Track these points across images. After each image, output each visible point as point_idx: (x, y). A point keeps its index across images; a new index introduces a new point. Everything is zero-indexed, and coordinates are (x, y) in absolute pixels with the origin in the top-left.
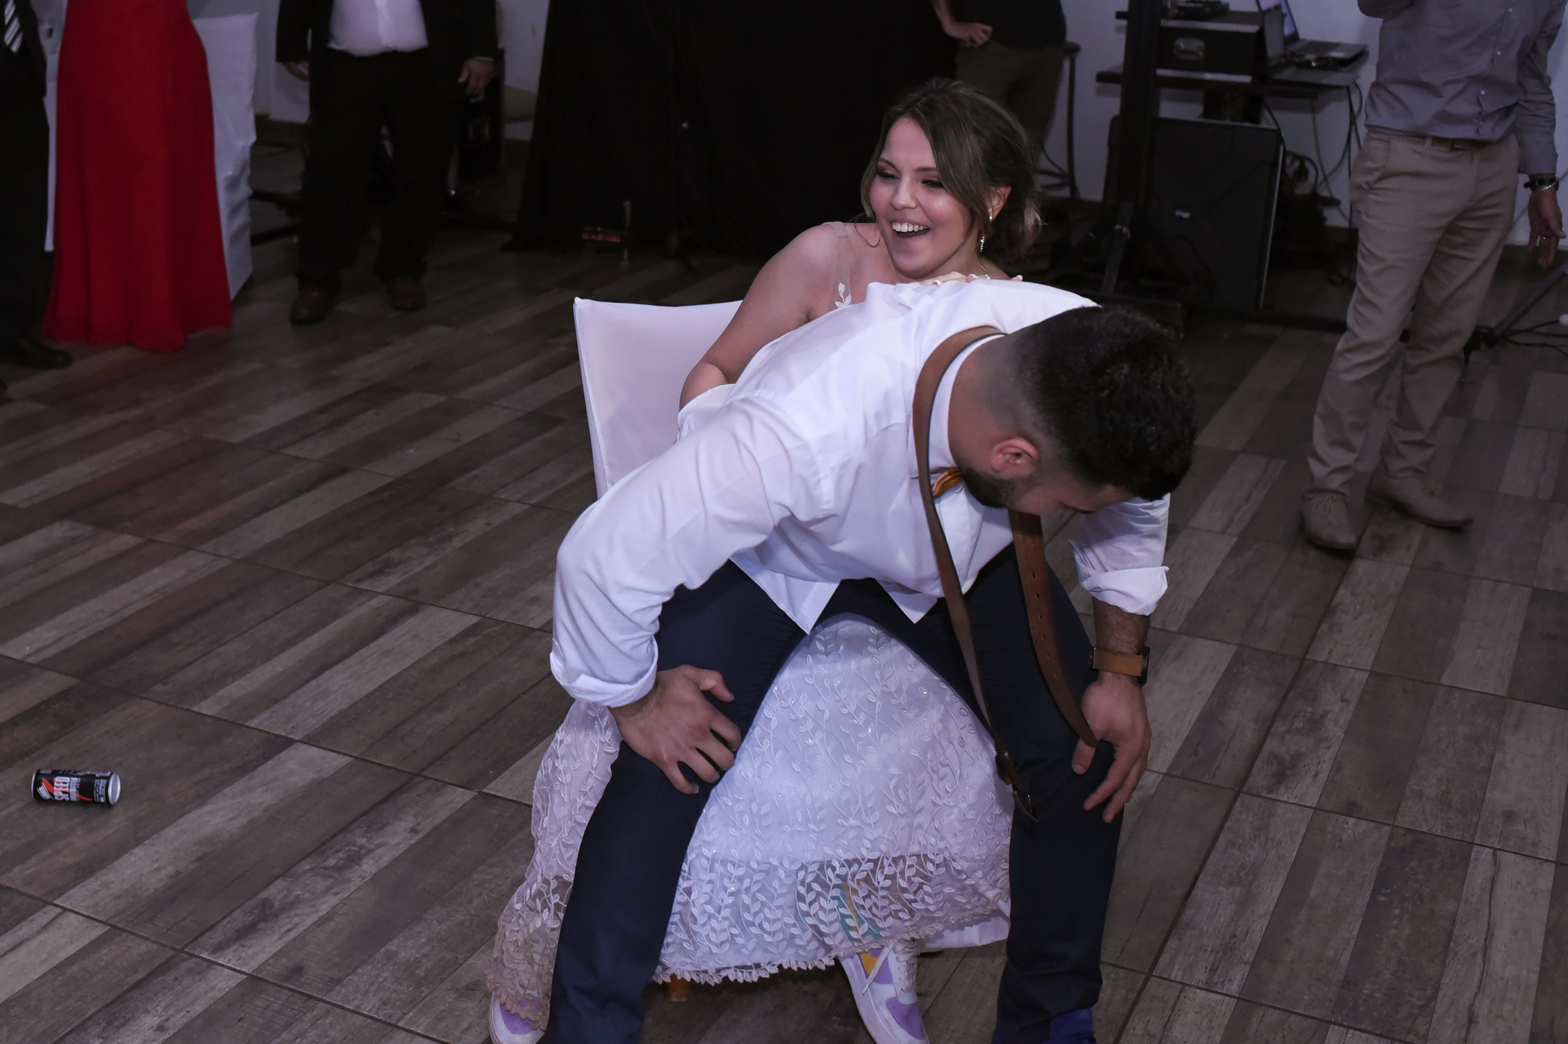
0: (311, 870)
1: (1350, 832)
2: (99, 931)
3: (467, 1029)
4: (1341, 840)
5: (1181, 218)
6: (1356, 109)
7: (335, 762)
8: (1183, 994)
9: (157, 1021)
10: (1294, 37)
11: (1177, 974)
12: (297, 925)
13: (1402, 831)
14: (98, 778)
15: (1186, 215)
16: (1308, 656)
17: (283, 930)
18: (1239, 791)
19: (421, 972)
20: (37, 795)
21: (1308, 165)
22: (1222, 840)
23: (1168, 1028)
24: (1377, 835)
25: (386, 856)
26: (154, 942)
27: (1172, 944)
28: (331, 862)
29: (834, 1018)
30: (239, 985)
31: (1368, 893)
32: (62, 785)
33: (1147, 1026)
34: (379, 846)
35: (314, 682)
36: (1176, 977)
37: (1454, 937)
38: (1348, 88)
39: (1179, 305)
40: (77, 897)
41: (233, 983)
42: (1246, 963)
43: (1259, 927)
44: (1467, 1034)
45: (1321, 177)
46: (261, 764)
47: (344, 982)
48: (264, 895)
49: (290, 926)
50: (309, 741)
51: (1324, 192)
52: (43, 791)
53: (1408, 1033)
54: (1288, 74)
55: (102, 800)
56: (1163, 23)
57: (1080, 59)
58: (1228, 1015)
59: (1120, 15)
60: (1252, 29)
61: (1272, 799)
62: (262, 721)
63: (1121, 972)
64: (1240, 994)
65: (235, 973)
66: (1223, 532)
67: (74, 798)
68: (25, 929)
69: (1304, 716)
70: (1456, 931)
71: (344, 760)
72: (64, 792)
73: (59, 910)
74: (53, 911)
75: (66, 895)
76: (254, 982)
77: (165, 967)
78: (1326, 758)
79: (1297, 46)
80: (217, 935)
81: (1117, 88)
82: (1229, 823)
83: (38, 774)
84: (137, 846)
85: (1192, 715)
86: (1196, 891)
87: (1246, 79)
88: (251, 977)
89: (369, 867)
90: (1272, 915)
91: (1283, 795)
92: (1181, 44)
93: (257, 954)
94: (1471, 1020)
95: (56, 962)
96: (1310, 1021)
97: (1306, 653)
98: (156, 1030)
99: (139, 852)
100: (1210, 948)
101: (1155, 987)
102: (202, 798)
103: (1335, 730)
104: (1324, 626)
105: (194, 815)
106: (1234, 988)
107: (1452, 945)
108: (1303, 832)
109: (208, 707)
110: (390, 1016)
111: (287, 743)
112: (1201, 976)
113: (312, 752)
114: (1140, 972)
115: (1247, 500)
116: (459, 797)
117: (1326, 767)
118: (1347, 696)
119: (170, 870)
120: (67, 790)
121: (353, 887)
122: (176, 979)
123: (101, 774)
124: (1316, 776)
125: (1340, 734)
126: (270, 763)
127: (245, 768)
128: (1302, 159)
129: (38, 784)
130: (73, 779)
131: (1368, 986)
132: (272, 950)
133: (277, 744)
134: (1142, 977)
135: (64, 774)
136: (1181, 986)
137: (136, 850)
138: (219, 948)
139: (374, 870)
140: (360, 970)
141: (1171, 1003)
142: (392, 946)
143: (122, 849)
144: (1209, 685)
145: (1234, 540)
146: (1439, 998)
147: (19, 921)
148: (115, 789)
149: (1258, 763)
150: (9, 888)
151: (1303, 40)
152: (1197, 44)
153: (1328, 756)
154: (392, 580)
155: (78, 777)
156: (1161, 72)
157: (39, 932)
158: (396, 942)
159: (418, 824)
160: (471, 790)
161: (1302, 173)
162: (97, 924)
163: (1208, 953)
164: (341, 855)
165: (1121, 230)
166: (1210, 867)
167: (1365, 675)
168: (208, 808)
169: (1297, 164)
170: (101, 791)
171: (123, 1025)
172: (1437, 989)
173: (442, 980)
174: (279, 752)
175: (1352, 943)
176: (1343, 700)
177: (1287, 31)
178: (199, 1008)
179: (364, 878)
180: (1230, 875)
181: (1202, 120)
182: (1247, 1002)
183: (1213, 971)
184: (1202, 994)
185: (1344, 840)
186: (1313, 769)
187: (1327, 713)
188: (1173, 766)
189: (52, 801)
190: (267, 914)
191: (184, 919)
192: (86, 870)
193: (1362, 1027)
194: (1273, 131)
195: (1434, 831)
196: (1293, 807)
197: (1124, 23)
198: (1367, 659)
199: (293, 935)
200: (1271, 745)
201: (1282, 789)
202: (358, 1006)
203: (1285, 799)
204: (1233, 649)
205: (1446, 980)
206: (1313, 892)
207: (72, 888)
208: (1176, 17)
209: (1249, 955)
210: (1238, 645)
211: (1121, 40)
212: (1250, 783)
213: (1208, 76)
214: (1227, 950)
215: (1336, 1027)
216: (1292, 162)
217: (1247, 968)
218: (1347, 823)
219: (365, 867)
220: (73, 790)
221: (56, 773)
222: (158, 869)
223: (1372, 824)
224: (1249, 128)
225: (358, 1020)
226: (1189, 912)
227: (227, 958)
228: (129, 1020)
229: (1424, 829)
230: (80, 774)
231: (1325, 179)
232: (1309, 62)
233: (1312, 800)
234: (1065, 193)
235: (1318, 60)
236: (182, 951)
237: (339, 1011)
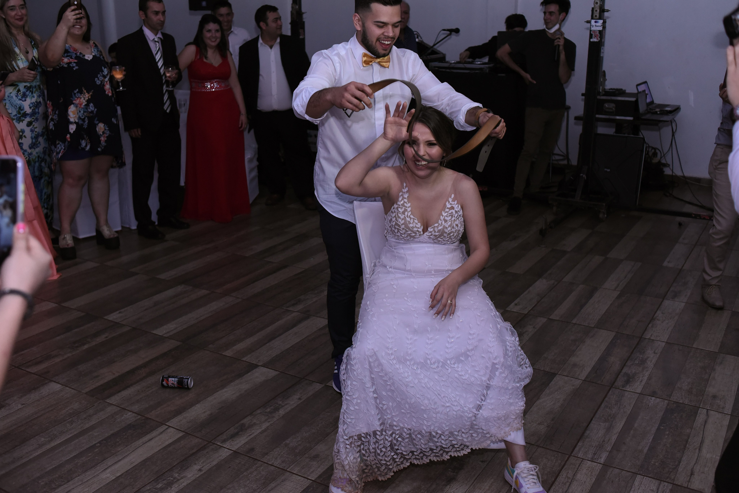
0: (260, 413)
1: (652, 402)
2: (181, 434)
3: (312, 472)
4: (649, 406)
5: (606, 171)
6: (674, 131)
7: (271, 373)
8: (582, 463)
9: (199, 467)
10: (652, 102)
11: (580, 455)
12: (253, 433)
13: (673, 402)
14: (184, 379)
15: (609, 170)
16: (643, 337)
17: (248, 435)
18: (612, 387)
19: (297, 451)
20: (162, 385)
21: (657, 151)
22: (603, 405)
23: (575, 475)
24: (662, 404)
25: (288, 408)
26: (201, 439)
27: (580, 444)
28: (268, 410)
29: (449, 470)
30: (230, 455)
31: (657, 426)
32: (171, 381)
33: (567, 474)
34: (286, 404)
35: (268, 344)
36: (580, 456)
37: (688, 443)
38: (671, 121)
39: (604, 204)
40: (174, 422)
41: (228, 454)
42: (608, 451)
43: (614, 438)
44: (690, 479)
45: (662, 155)
46: (246, 374)
47: (269, 454)
48: (242, 422)
49: (251, 434)
50: (264, 366)
51: (663, 161)
52: (164, 383)
53: (667, 478)
54: (648, 116)
55: (186, 387)
56: (598, 97)
57: (571, 112)
58: (599, 470)
59: (583, 95)
60: (633, 99)
61: (623, 390)
62: (247, 359)
63: (560, 454)
64: (604, 463)
65: (229, 450)
66: (615, 290)
67: (176, 386)
68: (154, 433)
69: (639, 359)
70: (689, 440)
71: (277, 373)
72: (172, 384)
73: (167, 427)
74: (165, 427)
75: (170, 421)
76: (236, 454)
77: (204, 448)
78: (646, 375)
79: (654, 105)
80: (224, 437)
81: (581, 122)
82: (606, 399)
83: (163, 377)
84: (197, 403)
85: (596, 359)
86: (592, 425)
87: (631, 118)
88: (235, 452)
89: (282, 412)
90: (619, 433)
91: (628, 388)
92: (606, 105)
93: (238, 443)
94: (692, 474)
95: (164, 445)
96: (630, 473)
97: (642, 335)
98: (198, 471)
99: (198, 406)
100: (594, 446)
101: (572, 460)
102: (223, 386)
103: (650, 364)
104: (650, 325)
105: (220, 392)
106: (602, 461)
107: (687, 445)
108: (634, 402)
109: (229, 353)
110: (285, 467)
111: (256, 366)
112: (590, 456)
113: (265, 370)
114: (567, 454)
115: (625, 277)
116: (318, 387)
117: (646, 378)
118: (656, 351)
119: (208, 413)
120: (173, 383)
121: (275, 419)
122: (207, 452)
123: (186, 377)
124: (641, 381)
125: (652, 366)
126: (249, 374)
127: (240, 375)
128: (655, 149)
129: (163, 381)
130: (175, 379)
131: (653, 460)
132: (243, 442)
133: (252, 367)
134: (568, 456)
135: (172, 377)
136: (582, 460)
137: (197, 405)
138: (224, 441)
139: (283, 413)
140: (275, 450)
141: (577, 466)
142: (287, 442)
143: (192, 405)
144: (603, 347)
145: (619, 292)
146: (681, 465)
147: (152, 431)
148: (191, 383)
149: (619, 376)
150: (150, 419)
151: (655, 103)
152: (612, 105)
153: (647, 374)
154: (300, 307)
155: (177, 378)
156: (597, 116)
157: (159, 435)
158: (289, 439)
159: (301, 397)
160: (322, 384)
161: (655, 154)
162: (180, 432)
163: (593, 447)
164: (272, 407)
165: (583, 176)
166: (597, 416)
167: (664, 344)
168: (225, 390)
169: (653, 151)
170: (186, 383)
171: (186, 469)
172: (680, 462)
173: (305, 454)
174: (253, 370)
175: (649, 445)
176: (654, 353)
177: (648, 100)
178: (215, 463)
179: (280, 416)
180: (605, 418)
181: (615, 134)
182: (606, 466)
183: (595, 454)
184: (589, 463)
185: (650, 405)
186: (641, 378)
187: (648, 357)
188: (587, 377)
189: (168, 387)
190: (243, 429)
191: (212, 430)
192: (178, 412)
193: (650, 476)
194: (642, 138)
195: (685, 402)
196: (631, 393)
197: (584, 97)
198: (665, 338)
199: (251, 436)
200: (624, 370)
201: (628, 386)
202: (273, 463)
203: (629, 390)
204: (614, 334)
205: (684, 458)
206: (636, 425)
207: (172, 419)
208: (604, 95)
209: (609, 448)
210: (617, 332)
211: (582, 104)
212: (616, 384)
213: (618, 118)
214: (601, 447)
215: (640, 476)
216: (652, 150)
217: (608, 453)
218: (652, 399)
219: (280, 412)
220: (175, 383)
221: (169, 377)
222: (204, 412)
223: (661, 400)
224: (633, 137)
225: (272, 468)
226: (588, 432)
227: (227, 445)
228: (189, 467)
229: (681, 402)
230: (178, 377)
231: (664, 155)
232: (657, 112)
233: (639, 390)
234: (565, 162)
235: (660, 111)
236: (210, 442)
237: (266, 465)
